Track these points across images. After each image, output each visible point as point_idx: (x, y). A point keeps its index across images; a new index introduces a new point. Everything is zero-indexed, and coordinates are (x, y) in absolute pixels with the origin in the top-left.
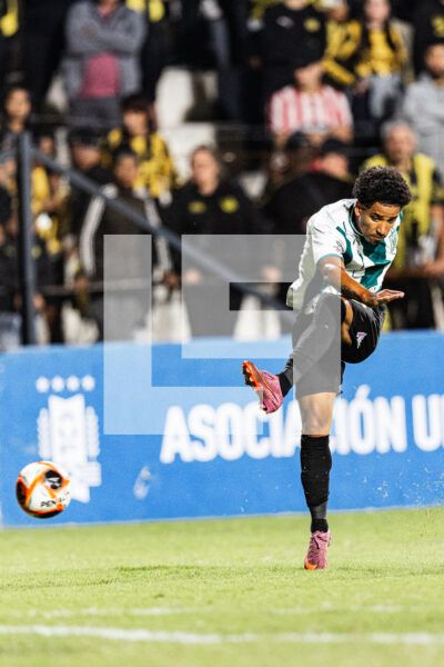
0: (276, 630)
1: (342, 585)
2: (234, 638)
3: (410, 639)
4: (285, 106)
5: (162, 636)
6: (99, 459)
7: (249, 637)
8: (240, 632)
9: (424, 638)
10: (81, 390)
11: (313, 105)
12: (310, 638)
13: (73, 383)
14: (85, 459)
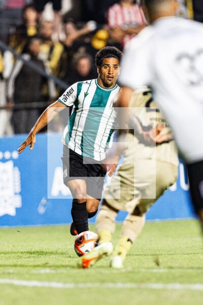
0: (103, 282)
1: (139, 259)
2: (81, 285)
3: (170, 286)
4: (116, 14)
5: (46, 284)
6: (21, 193)
7: (89, 285)
8: (85, 282)
9: (177, 286)
10: (11, 159)
11: (129, 13)
12: (120, 285)
13: (7, 155)
14: (14, 194)
